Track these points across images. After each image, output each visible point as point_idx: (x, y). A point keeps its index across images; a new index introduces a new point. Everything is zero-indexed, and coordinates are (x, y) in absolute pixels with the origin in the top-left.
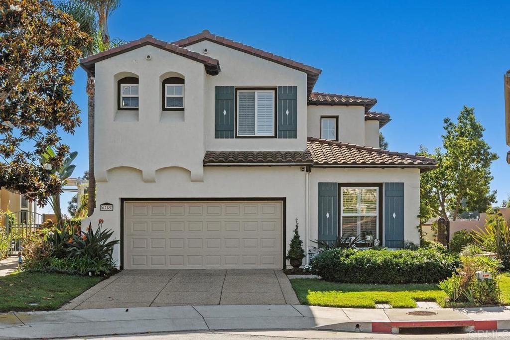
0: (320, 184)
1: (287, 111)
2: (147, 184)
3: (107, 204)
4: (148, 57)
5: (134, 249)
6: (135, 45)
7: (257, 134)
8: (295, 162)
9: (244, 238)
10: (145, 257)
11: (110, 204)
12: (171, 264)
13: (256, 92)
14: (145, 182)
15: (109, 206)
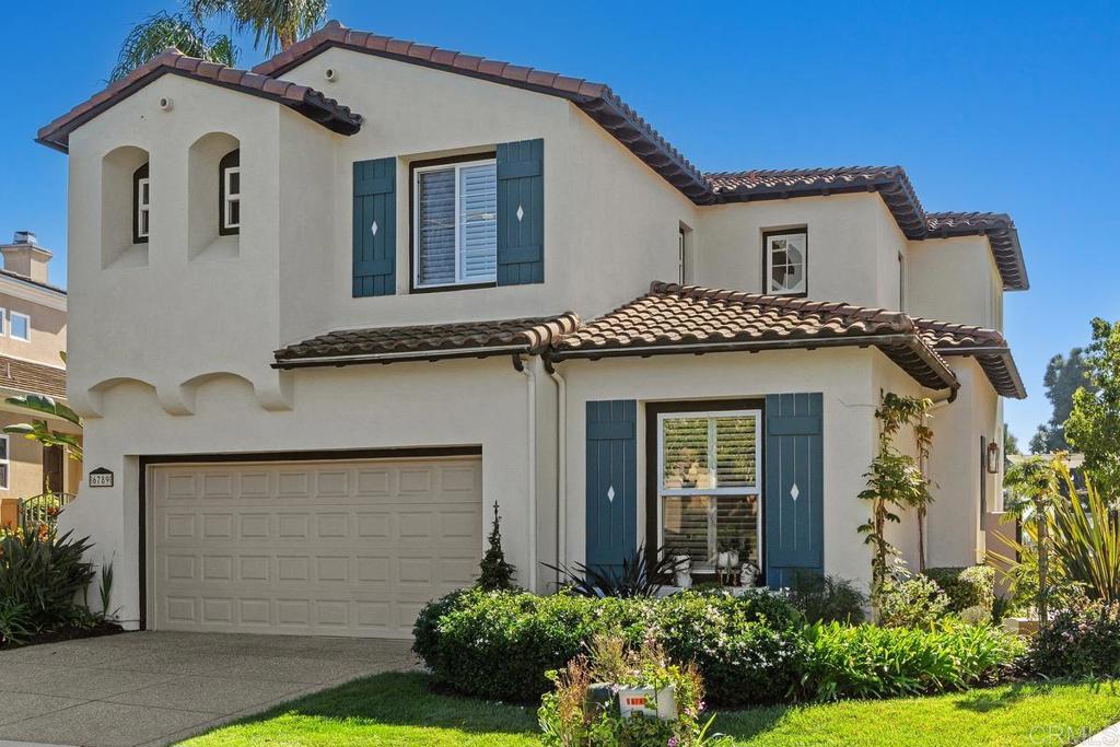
0: (591, 406)
1: (520, 209)
2: (176, 418)
3: (101, 471)
4: (164, 103)
5: (173, 581)
6: (138, 77)
7: (458, 282)
8: (485, 345)
9: (400, 558)
10: (192, 601)
11: (107, 472)
12: (244, 621)
13: (458, 166)
14: (174, 414)
15: (105, 476)
